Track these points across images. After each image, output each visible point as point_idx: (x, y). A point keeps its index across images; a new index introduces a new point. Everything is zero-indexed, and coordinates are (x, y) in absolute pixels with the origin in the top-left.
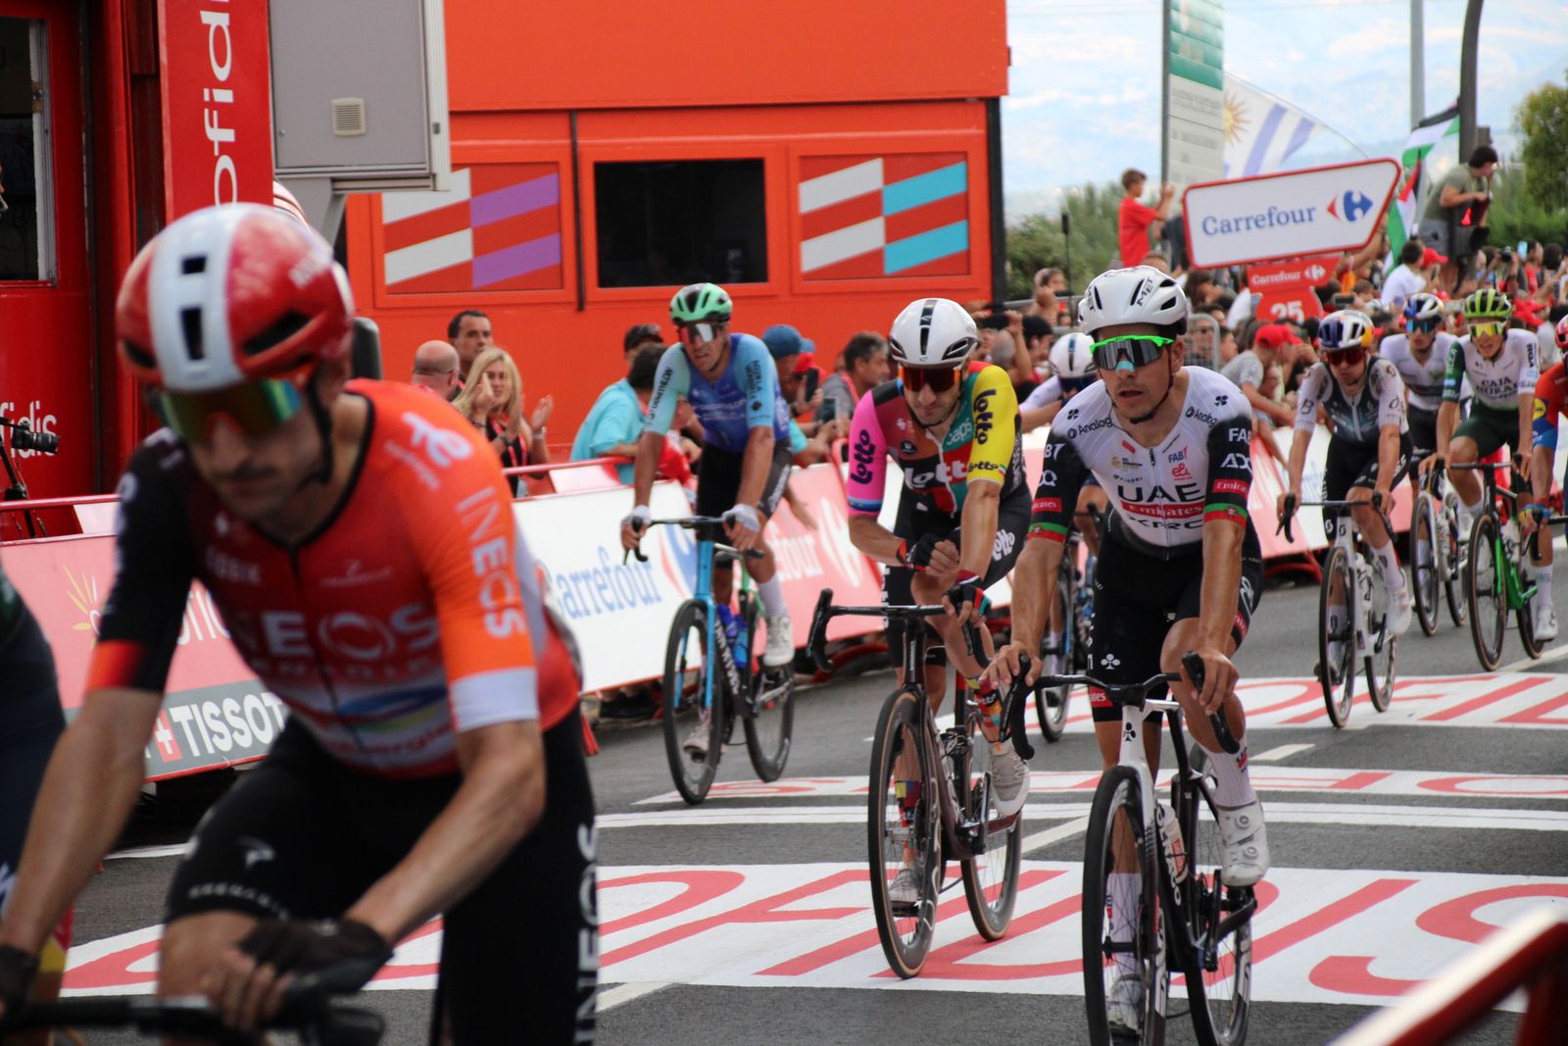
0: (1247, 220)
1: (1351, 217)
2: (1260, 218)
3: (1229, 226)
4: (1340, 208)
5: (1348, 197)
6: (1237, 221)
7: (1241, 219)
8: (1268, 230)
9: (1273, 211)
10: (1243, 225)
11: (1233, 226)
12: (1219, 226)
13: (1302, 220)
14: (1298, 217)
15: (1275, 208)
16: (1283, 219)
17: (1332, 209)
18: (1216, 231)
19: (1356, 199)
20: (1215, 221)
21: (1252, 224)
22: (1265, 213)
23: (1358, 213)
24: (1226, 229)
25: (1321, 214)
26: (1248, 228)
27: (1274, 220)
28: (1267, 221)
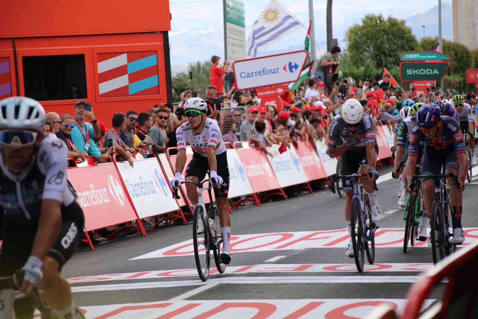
1: (291, 71)
2: (260, 72)
3: (249, 75)
4: (287, 68)
5: (290, 63)
6: (252, 73)
7: (253, 73)
8: (263, 76)
9: (264, 69)
10: (254, 74)
11: (251, 75)
12: (246, 75)
13: (275, 73)
14: (273, 71)
15: (265, 69)
16: (268, 72)
17: (285, 68)
18: (245, 77)
19: (293, 64)
20: (244, 73)
21: (257, 74)
22: (262, 70)
23: (294, 69)
25: (281, 70)
26: (256, 76)
27: (265, 73)
28: (262, 73)
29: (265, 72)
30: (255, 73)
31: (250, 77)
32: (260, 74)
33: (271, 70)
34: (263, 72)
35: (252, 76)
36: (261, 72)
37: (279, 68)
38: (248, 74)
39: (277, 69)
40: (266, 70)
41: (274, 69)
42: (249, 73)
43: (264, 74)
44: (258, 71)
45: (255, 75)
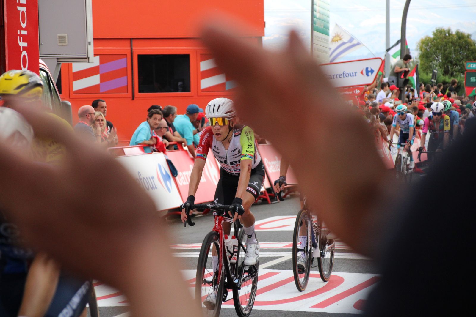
1: (368, 75)
4: (364, 72)
5: (367, 69)
6: (333, 76)
7: (335, 75)
8: (343, 78)
9: (344, 73)
13: (353, 76)
14: (352, 75)
15: (345, 72)
16: (347, 75)
17: (362, 73)
19: (369, 70)
21: (338, 76)
22: (342, 73)
23: (370, 74)
25: (359, 74)
27: (345, 76)
28: (343, 76)
32: (341, 76)
33: (350, 74)
34: (343, 75)
35: (334, 78)
38: (330, 76)
39: (355, 73)
40: (345, 73)
41: (353, 73)
44: (339, 74)
45: (336, 77)
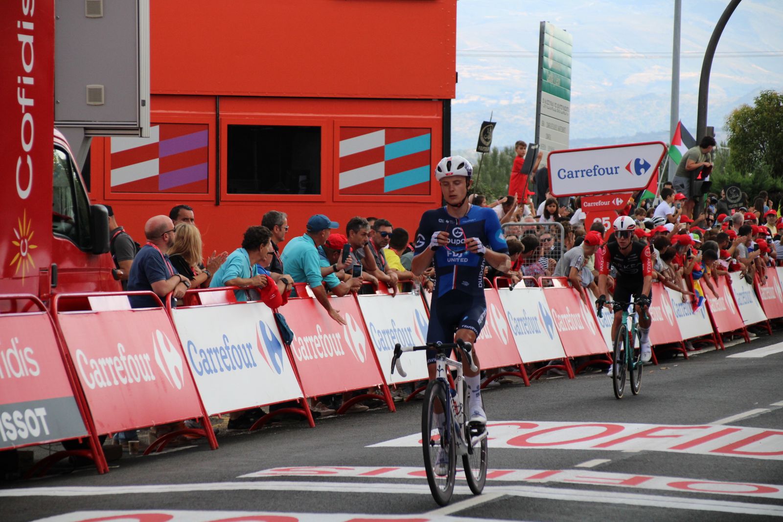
0: (582, 171)
1: (639, 173)
2: (589, 171)
3: (572, 174)
4: (633, 167)
5: (638, 161)
6: (576, 172)
7: (579, 171)
8: (593, 176)
9: (596, 167)
10: (579, 174)
11: (574, 175)
12: (566, 174)
13: (612, 173)
14: (610, 171)
15: (598, 166)
16: (601, 172)
17: (628, 168)
18: (565, 176)
19: (642, 163)
20: (565, 171)
21: (585, 173)
22: (592, 168)
23: (642, 170)
24: (570, 176)
25: (622, 170)
26: (583, 176)
27: (597, 173)
28: (593, 173)
29: (597, 171)
30: (581, 172)
31: (573, 177)
32: (589, 174)
33: (607, 169)
34: (593, 171)
35: (577, 177)
36: (591, 172)
37: (618, 167)
38: (570, 173)
39: (616, 168)
40: (598, 168)
41: (611, 168)
42: (572, 172)
43: (595, 175)
44: (586, 170)
45: (581, 175)
